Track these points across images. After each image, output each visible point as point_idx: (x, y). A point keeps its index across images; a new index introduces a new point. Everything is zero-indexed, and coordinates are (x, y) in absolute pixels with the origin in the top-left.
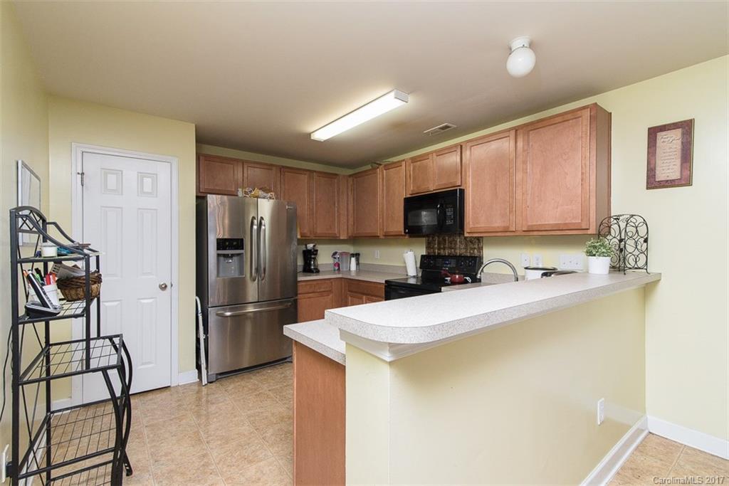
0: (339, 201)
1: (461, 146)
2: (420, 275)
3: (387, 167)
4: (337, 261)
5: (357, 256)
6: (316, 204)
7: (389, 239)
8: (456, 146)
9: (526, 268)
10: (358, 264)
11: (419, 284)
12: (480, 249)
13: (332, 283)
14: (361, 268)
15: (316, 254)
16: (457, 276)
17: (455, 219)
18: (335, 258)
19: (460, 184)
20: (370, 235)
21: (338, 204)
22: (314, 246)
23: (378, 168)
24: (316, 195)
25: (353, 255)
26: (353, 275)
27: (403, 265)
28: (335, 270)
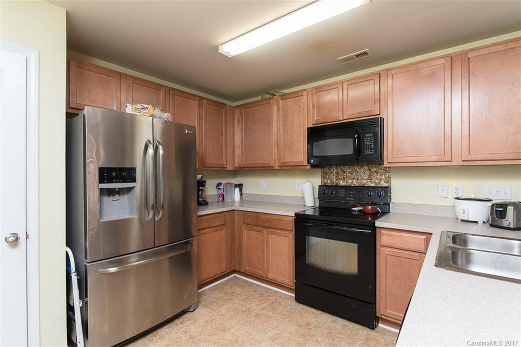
0: (226, 132)
1: (380, 74)
2: (317, 205)
3: (284, 97)
4: (221, 191)
5: (240, 186)
6: (206, 133)
7: (287, 169)
8: (374, 74)
9: (457, 198)
10: (241, 194)
11: (317, 214)
12: (388, 180)
13: (226, 215)
14: (244, 199)
15: (204, 186)
16: (370, 207)
17: (376, 148)
18: (219, 189)
19: (378, 113)
20: (261, 165)
21: (226, 135)
22: (202, 177)
23: (272, 98)
24: (206, 124)
25: (236, 186)
26: (237, 207)
27: (301, 196)
28: (219, 201)
